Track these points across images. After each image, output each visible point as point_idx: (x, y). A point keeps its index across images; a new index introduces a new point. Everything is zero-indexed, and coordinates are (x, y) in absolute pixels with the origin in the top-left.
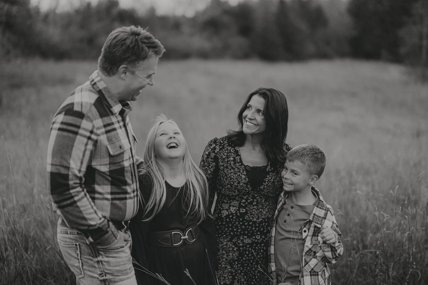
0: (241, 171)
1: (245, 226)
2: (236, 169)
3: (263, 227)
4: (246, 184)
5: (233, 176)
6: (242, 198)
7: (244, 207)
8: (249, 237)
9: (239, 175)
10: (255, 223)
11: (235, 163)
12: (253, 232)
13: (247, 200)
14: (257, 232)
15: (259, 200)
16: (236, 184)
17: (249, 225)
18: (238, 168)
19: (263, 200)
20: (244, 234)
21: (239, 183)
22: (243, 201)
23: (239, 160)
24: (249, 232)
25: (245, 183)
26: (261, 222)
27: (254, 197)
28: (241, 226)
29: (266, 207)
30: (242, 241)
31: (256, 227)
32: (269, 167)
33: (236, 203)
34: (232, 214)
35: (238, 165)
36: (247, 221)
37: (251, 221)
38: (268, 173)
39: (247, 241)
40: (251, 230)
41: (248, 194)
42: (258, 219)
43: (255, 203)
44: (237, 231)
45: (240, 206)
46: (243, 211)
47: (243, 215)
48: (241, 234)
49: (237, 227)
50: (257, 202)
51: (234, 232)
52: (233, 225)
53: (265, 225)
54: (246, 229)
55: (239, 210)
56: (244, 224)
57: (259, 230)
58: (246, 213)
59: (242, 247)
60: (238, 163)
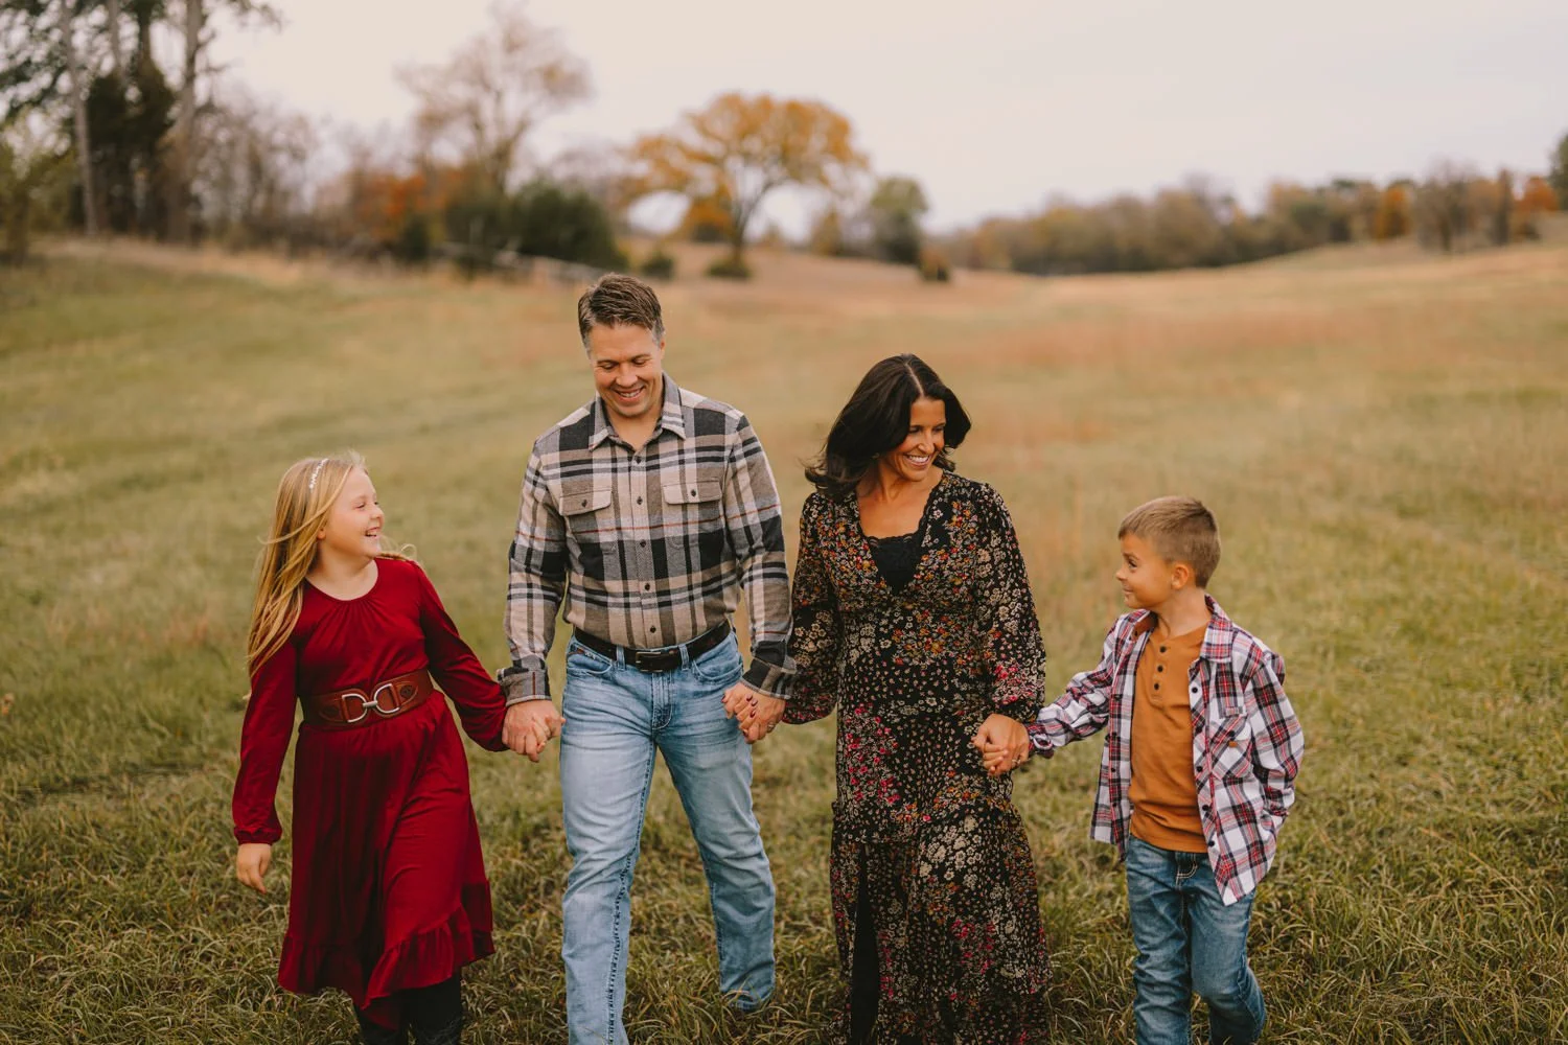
0: (862, 553)
1: (896, 678)
2: (851, 550)
3: (937, 678)
4: (877, 579)
5: (847, 566)
6: (880, 616)
7: (889, 636)
8: (910, 702)
9: (857, 562)
10: (916, 669)
11: (848, 537)
12: (916, 690)
13: (890, 619)
14: (925, 689)
15: (919, 617)
16: (854, 583)
17: (903, 675)
18: (856, 548)
19: (930, 619)
20: (896, 697)
21: (859, 579)
22: (884, 622)
23: (856, 530)
24: (906, 691)
25: (871, 578)
26: (932, 668)
27: (906, 612)
28: (887, 678)
29: (939, 634)
30: (896, 711)
31: (920, 679)
32: (928, 538)
33: (869, 629)
34: (865, 654)
35: (854, 540)
36: (898, 667)
37: (906, 665)
38: (926, 551)
39: (907, 711)
40: (911, 685)
41: (891, 604)
42: (923, 659)
43: (909, 626)
44: (881, 692)
45: (879, 635)
46: (886, 644)
47: (887, 654)
48: (890, 699)
49: (878, 682)
50: (915, 622)
51: (875, 694)
52: (871, 681)
53: (943, 673)
54: (899, 685)
55: (877, 644)
56: (891, 675)
57: (930, 686)
58: (894, 648)
59: (901, 724)
60: (855, 536)
